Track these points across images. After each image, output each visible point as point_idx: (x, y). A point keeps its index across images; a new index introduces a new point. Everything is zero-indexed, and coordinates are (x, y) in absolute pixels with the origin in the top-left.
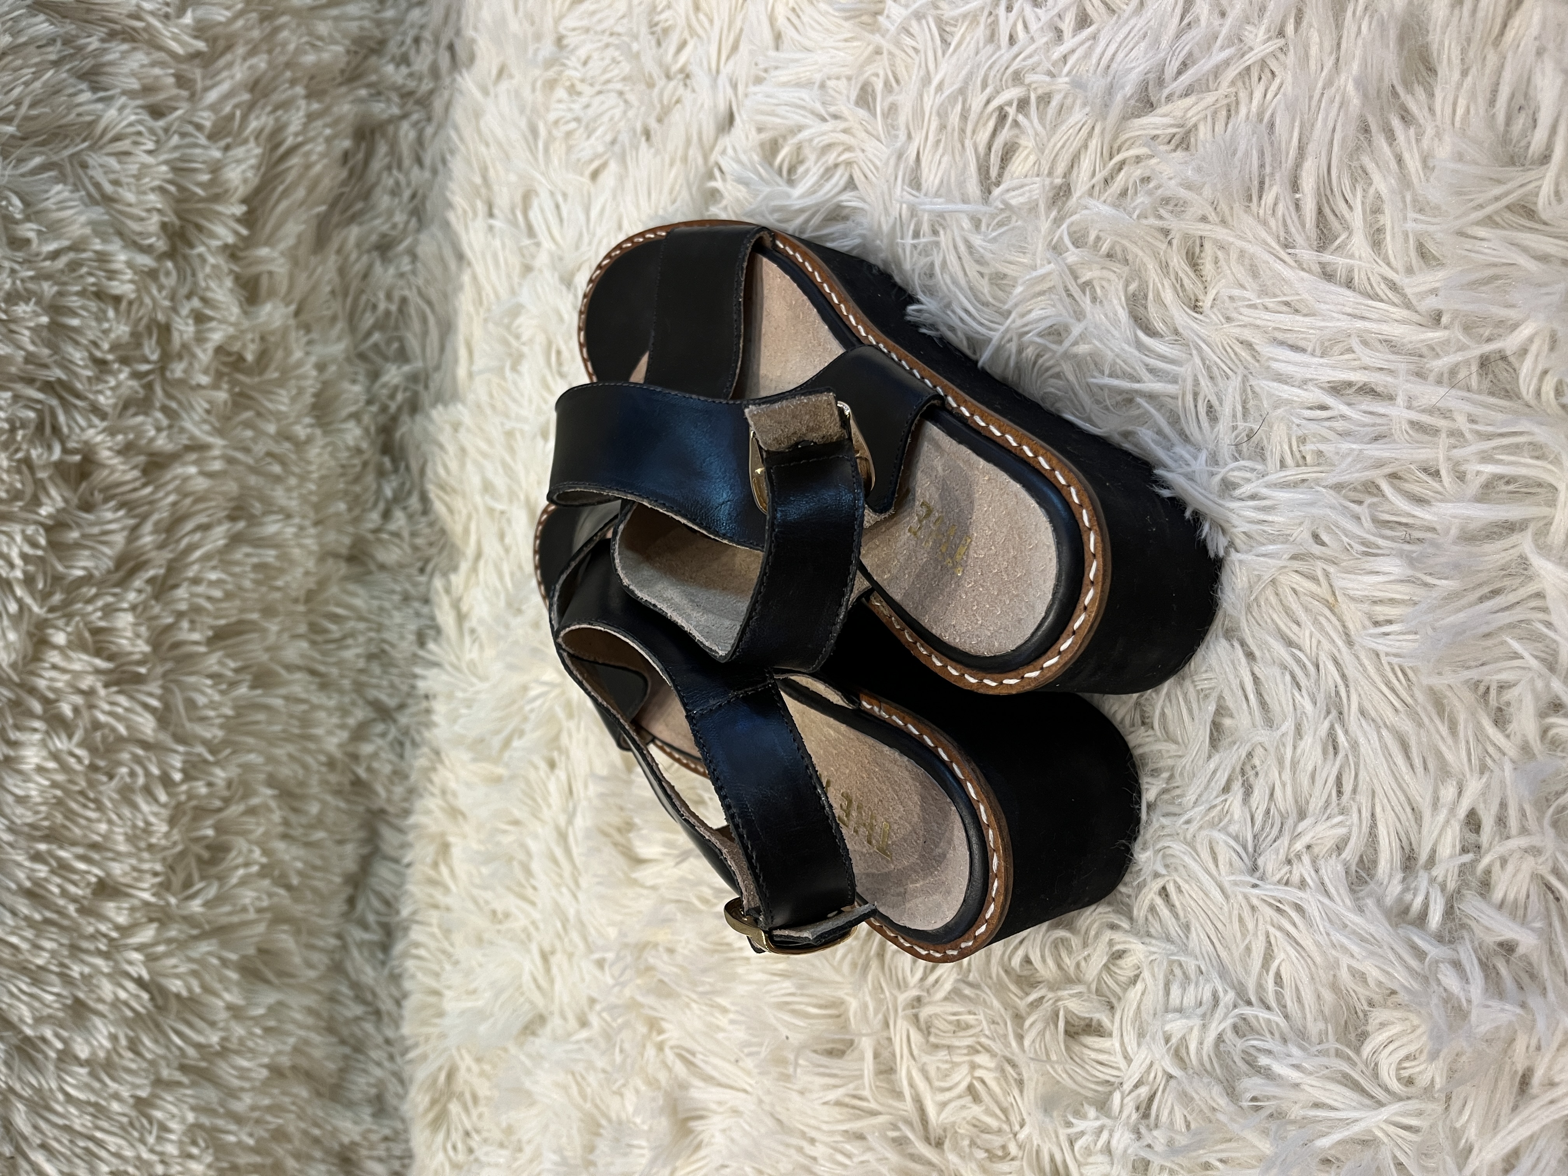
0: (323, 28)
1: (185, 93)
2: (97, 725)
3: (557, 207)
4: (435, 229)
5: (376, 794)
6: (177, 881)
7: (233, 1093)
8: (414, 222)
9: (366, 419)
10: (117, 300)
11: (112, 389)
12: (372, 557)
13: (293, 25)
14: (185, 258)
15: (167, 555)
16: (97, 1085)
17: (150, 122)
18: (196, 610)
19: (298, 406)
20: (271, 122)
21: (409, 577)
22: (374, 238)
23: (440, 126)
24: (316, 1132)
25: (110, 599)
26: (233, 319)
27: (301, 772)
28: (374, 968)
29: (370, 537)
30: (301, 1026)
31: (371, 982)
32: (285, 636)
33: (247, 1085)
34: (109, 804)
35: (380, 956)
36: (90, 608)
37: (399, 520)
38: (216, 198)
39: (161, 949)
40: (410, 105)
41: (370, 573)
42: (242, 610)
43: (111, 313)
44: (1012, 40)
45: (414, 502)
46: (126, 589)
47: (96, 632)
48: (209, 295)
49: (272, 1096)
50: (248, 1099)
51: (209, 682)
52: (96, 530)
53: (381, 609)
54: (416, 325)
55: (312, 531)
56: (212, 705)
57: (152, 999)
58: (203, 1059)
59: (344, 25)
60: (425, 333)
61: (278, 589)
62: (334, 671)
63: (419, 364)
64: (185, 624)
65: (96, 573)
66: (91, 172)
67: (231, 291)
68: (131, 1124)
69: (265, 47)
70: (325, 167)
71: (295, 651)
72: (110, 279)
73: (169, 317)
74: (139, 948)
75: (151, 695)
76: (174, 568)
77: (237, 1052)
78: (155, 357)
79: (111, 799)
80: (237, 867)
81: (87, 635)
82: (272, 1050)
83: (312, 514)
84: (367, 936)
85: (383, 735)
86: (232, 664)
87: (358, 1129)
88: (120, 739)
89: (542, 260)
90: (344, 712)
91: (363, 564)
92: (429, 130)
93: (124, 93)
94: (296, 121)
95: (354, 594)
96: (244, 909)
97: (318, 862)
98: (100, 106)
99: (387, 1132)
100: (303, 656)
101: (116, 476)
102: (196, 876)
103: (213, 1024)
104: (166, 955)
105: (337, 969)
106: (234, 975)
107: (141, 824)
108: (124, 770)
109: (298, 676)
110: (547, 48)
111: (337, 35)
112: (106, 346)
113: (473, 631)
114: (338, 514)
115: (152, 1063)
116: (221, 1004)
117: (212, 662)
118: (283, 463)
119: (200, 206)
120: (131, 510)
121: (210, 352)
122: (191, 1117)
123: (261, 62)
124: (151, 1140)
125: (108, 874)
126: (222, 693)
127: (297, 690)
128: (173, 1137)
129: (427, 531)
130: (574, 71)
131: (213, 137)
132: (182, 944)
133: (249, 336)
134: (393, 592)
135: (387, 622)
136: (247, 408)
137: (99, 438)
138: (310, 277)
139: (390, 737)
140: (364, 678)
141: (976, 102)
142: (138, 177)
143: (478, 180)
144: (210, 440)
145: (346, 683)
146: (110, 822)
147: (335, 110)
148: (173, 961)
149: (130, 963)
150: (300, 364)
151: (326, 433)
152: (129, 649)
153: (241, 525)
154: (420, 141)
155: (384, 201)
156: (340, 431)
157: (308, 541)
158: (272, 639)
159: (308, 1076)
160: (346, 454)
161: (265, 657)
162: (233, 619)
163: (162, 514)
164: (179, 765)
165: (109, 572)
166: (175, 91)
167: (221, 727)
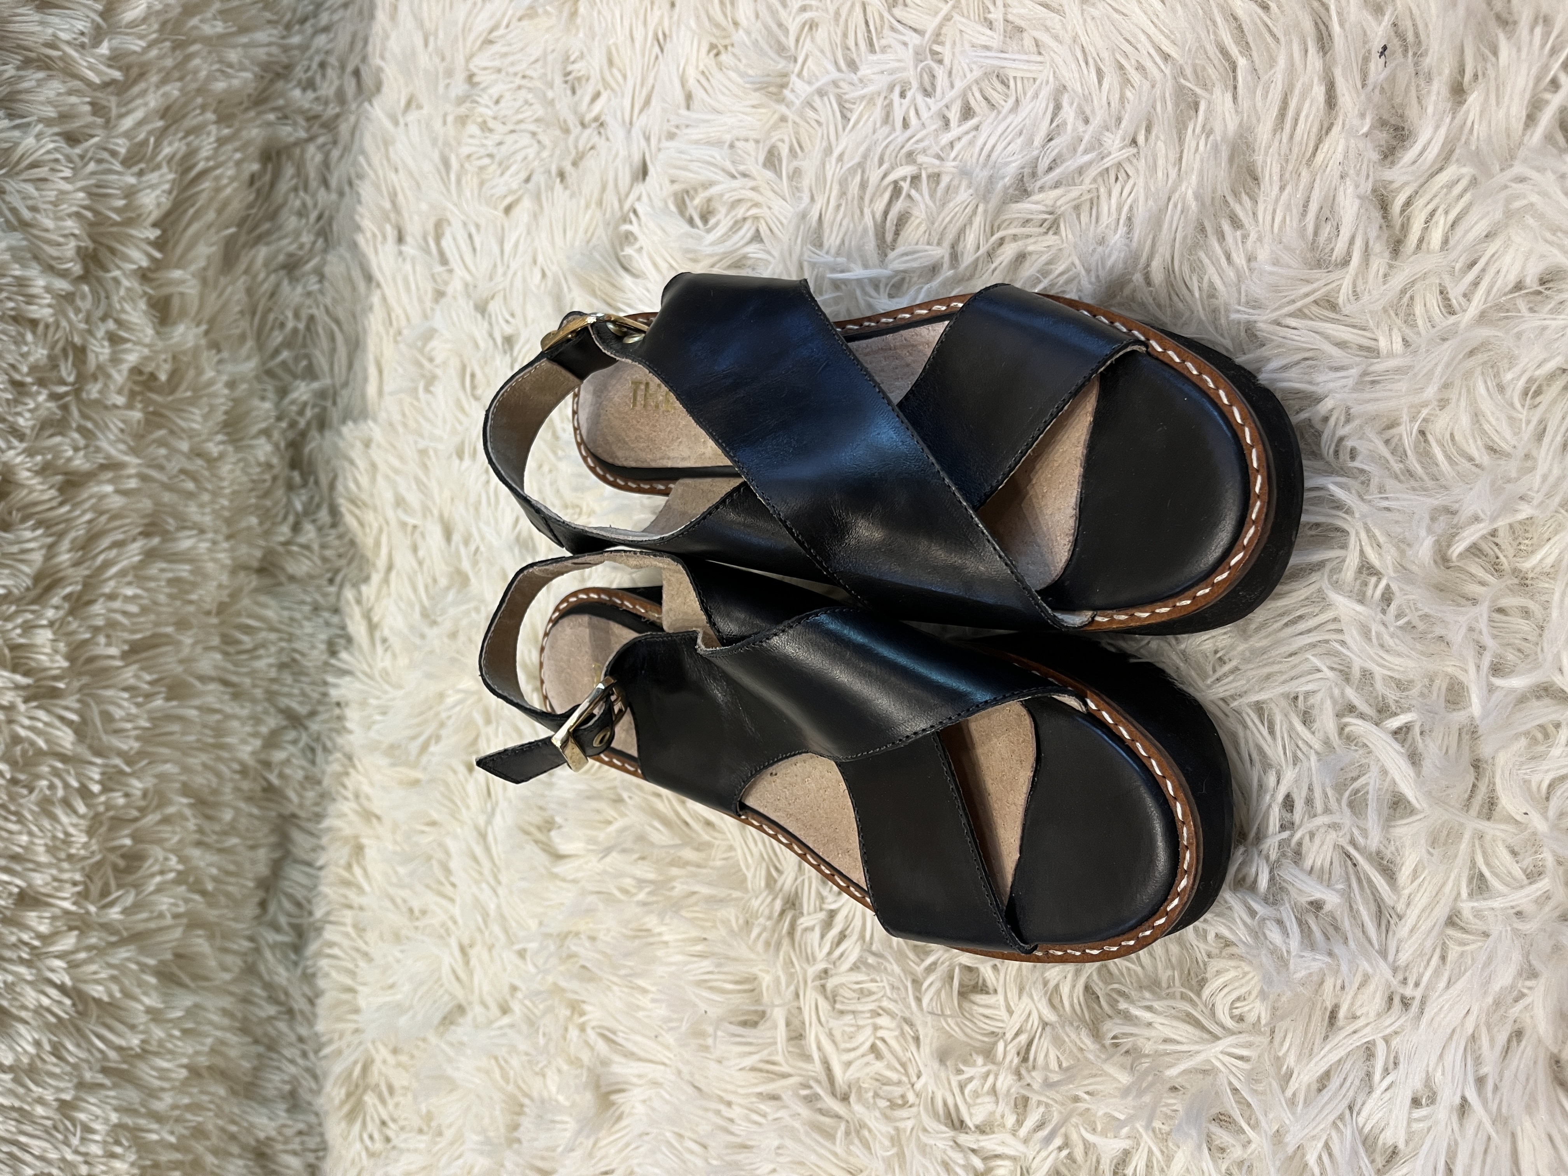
0: (233, 56)
1: (100, 121)
2: (16, 740)
3: (470, 236)
4: (343, 250)
5: (288, 799)
6: (95, 889)
7: (152, 1093)
8: (320, 242)
9: (276, 435)
10: (33, 323)
11: (30, 411)
12: (283, 569)
13: (204, 54)
14: (99, 280)
15: (85, 571)
16: (21, 1090)
17: (68, 150)
18: (112, 624)
19: (211, 423)
20: (184, 149)
21: (319, 588)
22: (281, 258)
23: (347, 149)
24: (234, 1129)
25: (29, 616)
26: (147, 340)
27: (214, 781)
28: (287, 969)
29: (280, 549)
30: (217, 1027)
31: (284, 982)
32: (199, 649)
33: (166, 1085)
34: (29, 817)
35: (293, 957)
36: (10, 626)
37: (309, 532)
38: (129, 222)
39: (82, 955)
40: (315, 129)
41: (280, 584)
42: (157, 624)
43: (29, 337)
44: (906, 124)
45: (324, 515)
46: (44, 607)
47: (13, 648)
48: (124, 317)
49: (190, 1095)
50: (168, 1099)
51: (126, 695)
52: (15, 549)
53: (292, 619)
54: (324, 343)
55: (225, 545)
56: (130, 718)
57: (74, 1005)
58: (124, 1062)
59: (252, 52)
60: (333, 350)
61: (191, 602)
62: (247, 681)
63: (327, 381)
64: (102, 640)
65: (16, 591)
66: (8, 198)
67: (145, 312)
68: (55, 1128)
69: (176, 74)
70: (235, 190)
71: (208, 663)
72: (28, 303)
73: (85, 339)
74: (60, 956)
75: (67, 708)
76: (90, 584)
77: (157, 1054)
78: (71, 379)
79: (32, 812)
80: (153, 875)
81: (6, 651)
82: (190, 1051)
83: (225, 530)
84: (279, 938)
85: (295, 742)
86: (148, 678)
87: (273, 1124)
88: (40, 752)
89: (455, 286)
90: (257, 720)
91: (273, 576)
92: (335, 154)
93: (40, 120)
94: (207, 146)
95: (265, 606)
96: (161, 916)
97: (232, 868)
98: (17, 133)
99: (301, 1126)
100: (216, 667)
101: (35, 496)
102: (113, 883)
103: (132, 1027)
104: (85, 962)
105: (250, 971)
106: (153, 980)
107: (61, 835)
108: (44, 783)
109: (212, 686)
110: (459, 87)
111: (247, 62)
112: (25, 369)
113: (384, 640)
114: (249, 528)
115: (75, 1066)
116: (140, 1007)
117: (128, 675)
118: (195, 479)
119: (114, 229)
120: (48, 528)
121: (125, 373)
122: (114, 1117)
123: (173, 90)
124: (75, 1141)
125: (30, 886)
126: (138, 705)
127: (210, 700)
128: (97, 1137)
129: (337, 543)
130: (485, 110)
131: (127, 162)
132: (99, 951)
133: (163, 356)
134: (303, 602)
135: (298, 632)
136: (160, 427)
137: (19, 459)
138: (220, 296)
139: (301, 744)
140: (275, 687)
141: (874, 176)
142: (55, 204)
143: (388, 205)
144: (127, 458)
145: (258, 693)
146: (31, 834)
147: (244, 133)
148: (93, 967)
149: (52, 970)
150: (211, 383)
151: (238, 449)
152: (48, 664)
153: (156, 541)
154: (326, 164)
155: (292, 222)
156: (250, 447)
157: (222, 556)
158: (186, 652)
159: (222, 1074)
160: (258, 470)
161: (179, 669)
162: (148, 633)
163: (79, 532)
164: (97, 777)
165: (28, 589)
166: (90, 119)
167: (137, 738)
